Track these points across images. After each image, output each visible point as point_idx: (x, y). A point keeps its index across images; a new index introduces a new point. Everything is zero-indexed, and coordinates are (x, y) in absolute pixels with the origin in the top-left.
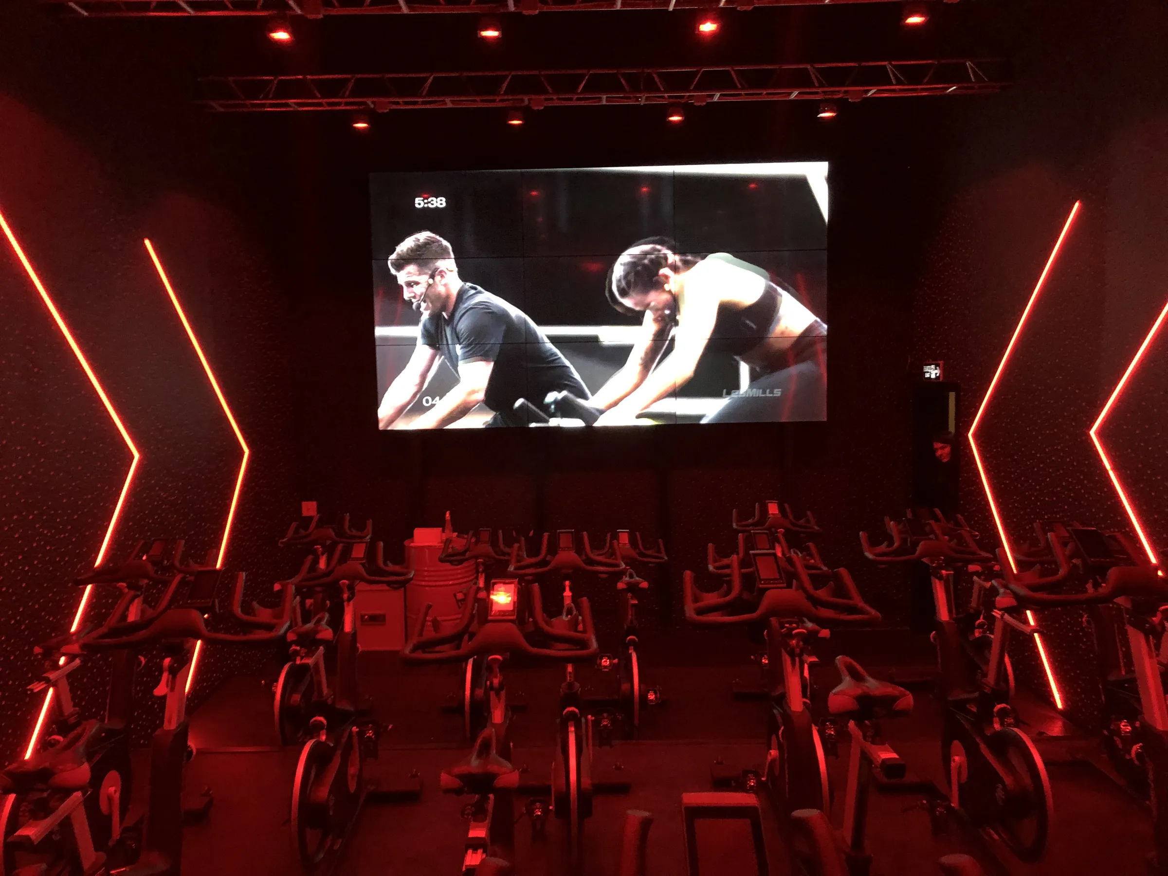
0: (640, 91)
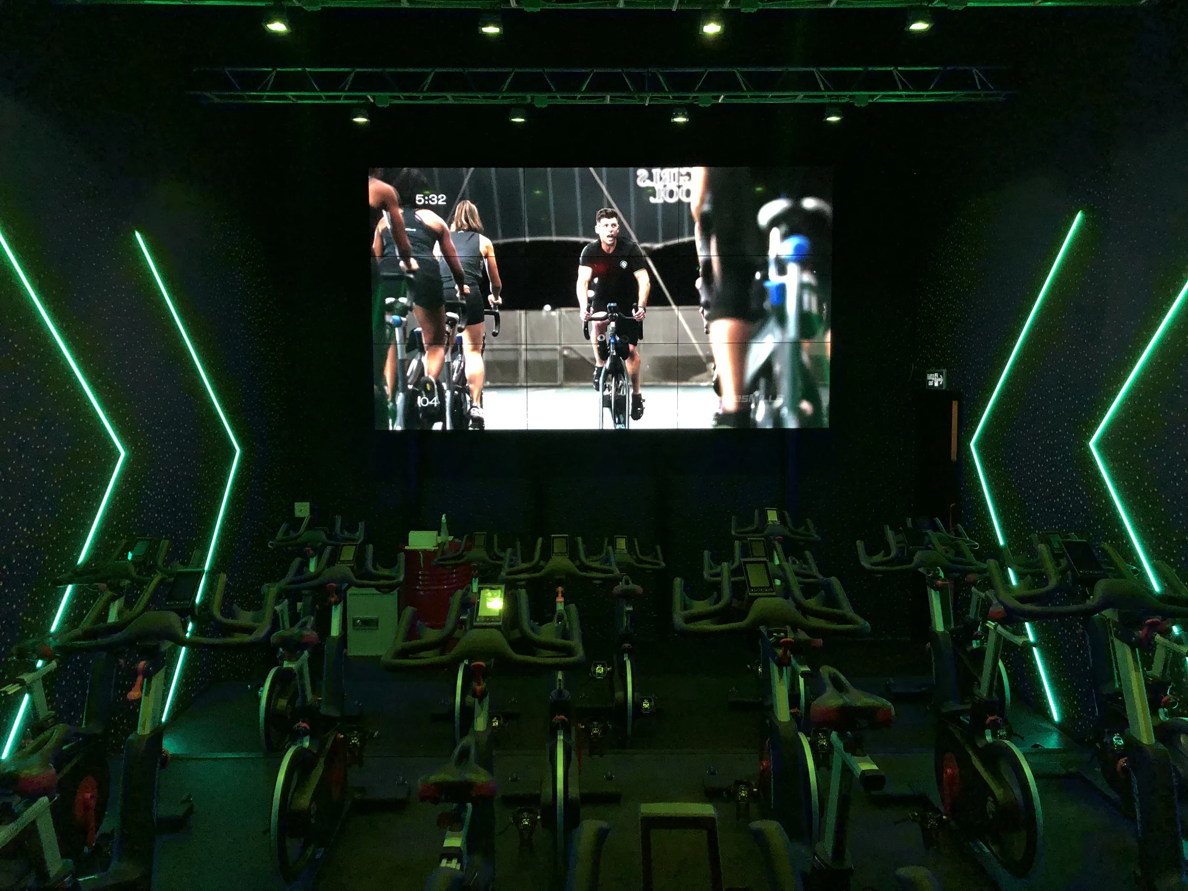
0: (643, 91)
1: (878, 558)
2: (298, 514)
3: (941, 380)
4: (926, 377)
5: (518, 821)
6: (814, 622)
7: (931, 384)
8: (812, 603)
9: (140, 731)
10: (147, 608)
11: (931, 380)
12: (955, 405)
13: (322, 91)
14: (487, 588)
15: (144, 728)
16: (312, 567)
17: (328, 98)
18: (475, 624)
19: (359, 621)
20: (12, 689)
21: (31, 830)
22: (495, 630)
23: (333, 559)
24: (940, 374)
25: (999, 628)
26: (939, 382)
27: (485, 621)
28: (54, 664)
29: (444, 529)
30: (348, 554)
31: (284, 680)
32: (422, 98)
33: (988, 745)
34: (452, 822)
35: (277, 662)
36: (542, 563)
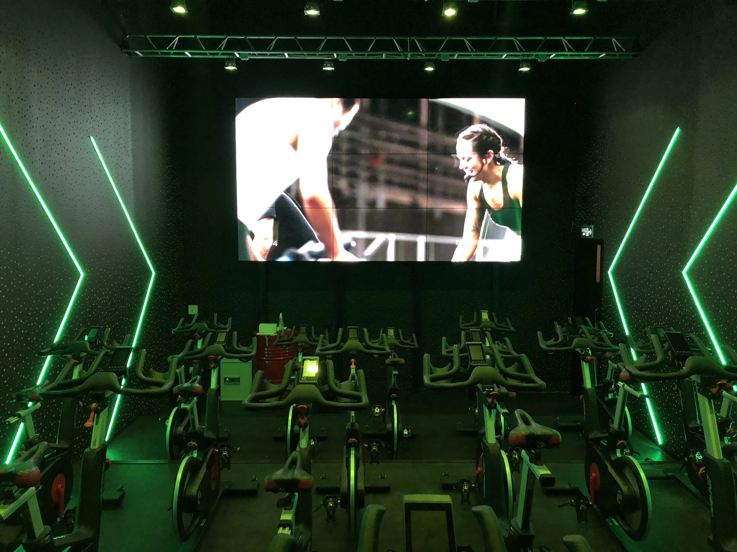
0: (407, 51)
1: (551, 342)
2: (190, 313)
3: (590, 232)
4: (581, 230)
5: (326, 504)
6: (511, 382)
7: (584, 234)
8: (511, 370)
9: (92, 446)
10: (97, 371)
11: (584, 232)
12: (599, 248)
13: (206, 50)
14: (308, 359)
15: (95, 445)
16: (199, 345)
17: (211, 54)
18: (300, 381)
19: (228, 379)
20: (13, 420)
21: (25, 507)
22: (313, 385)
23: (213, 341)
24: (590, 228)
25: (626, 386)
26: (589, 233)
27: (307, 380)
28: (39, 404)
29: (281, 322)
30: (222, 337)
31: (181, 415)
32: (269, 55)
33: (618, 459)
34: (286, 504)
35: (177, 404)
36: (342, 344)
